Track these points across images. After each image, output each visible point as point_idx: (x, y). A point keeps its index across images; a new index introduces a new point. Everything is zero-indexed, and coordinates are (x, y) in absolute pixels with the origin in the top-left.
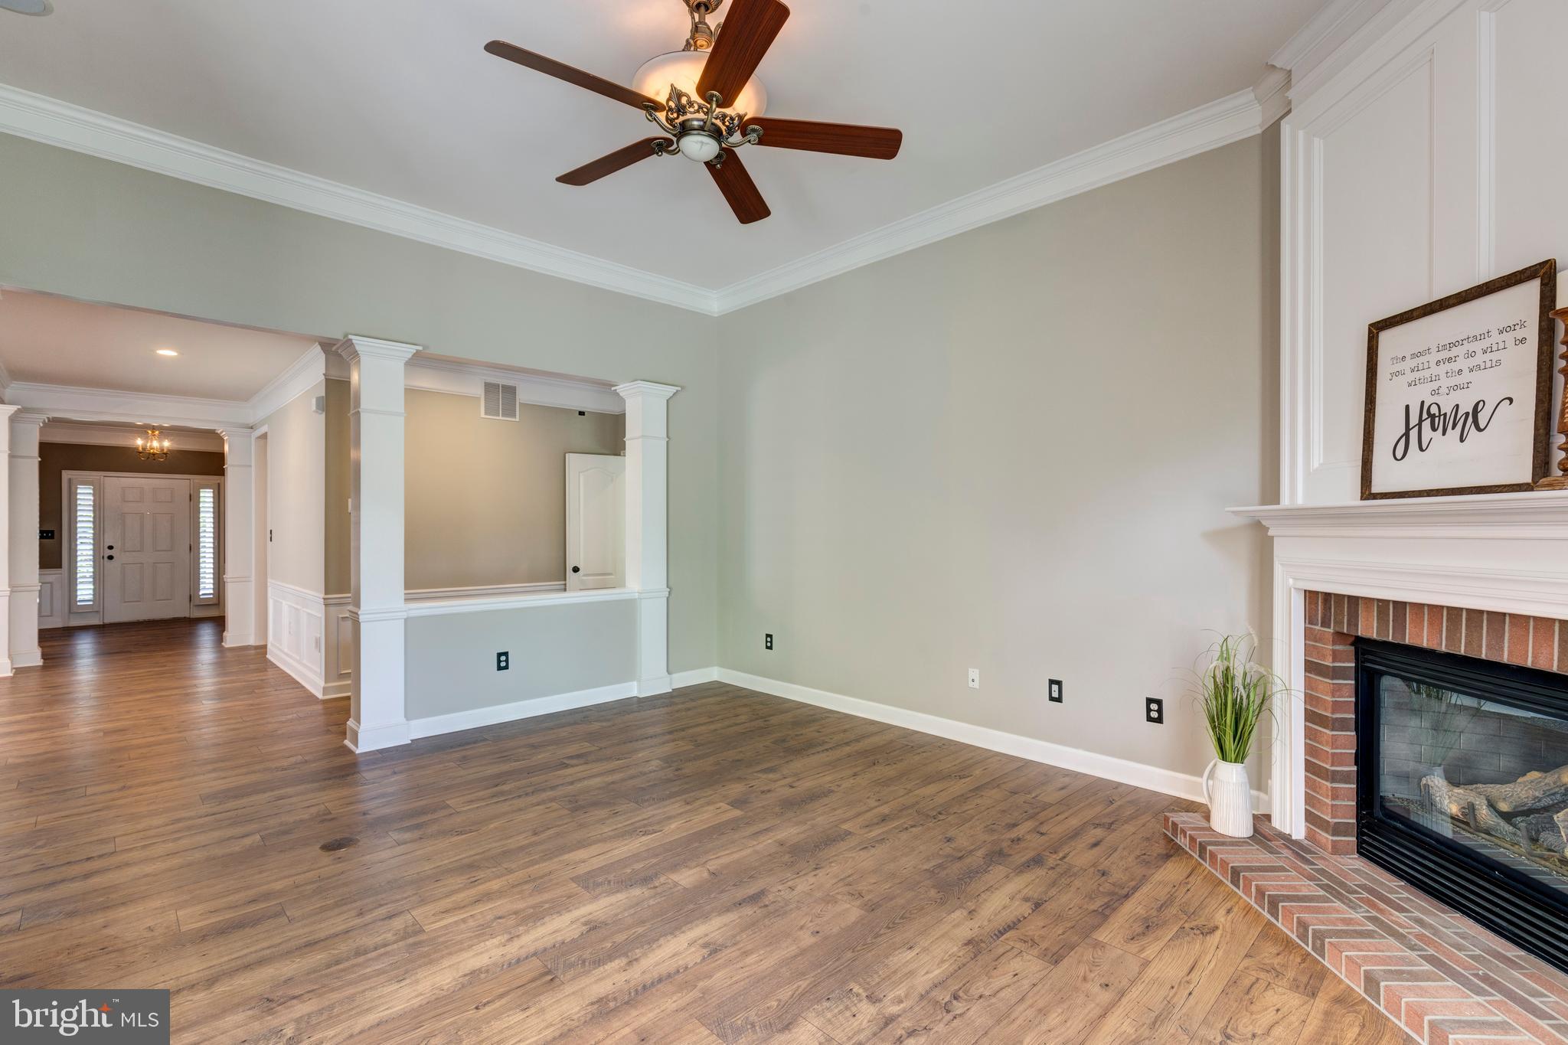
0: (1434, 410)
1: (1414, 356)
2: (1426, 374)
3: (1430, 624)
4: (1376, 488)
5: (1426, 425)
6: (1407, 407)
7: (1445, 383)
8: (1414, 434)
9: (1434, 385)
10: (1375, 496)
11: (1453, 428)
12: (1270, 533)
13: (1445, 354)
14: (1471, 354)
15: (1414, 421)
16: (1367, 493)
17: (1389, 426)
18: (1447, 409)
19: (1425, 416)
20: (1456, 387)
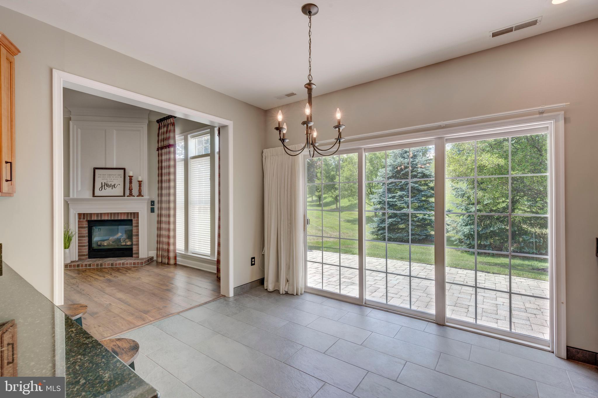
0: (107, 184)
1: (103, 175)
2: (106, 178)
3: (107, 216)
4: (95, 195)
5: (106, 186)
6: (102, 183)
7: (109, 180)
8: (103, 187)
9: (107, 180)
10: (96, 196)
11: (111, 187)
12: (68, 203)
13: (109, 176)
14: (113, 177)
15: (103, 185)
16: (94, 195)
17: (98, 185)
18: (109, 184)
19: (105, 184)
20: (111, 181)
